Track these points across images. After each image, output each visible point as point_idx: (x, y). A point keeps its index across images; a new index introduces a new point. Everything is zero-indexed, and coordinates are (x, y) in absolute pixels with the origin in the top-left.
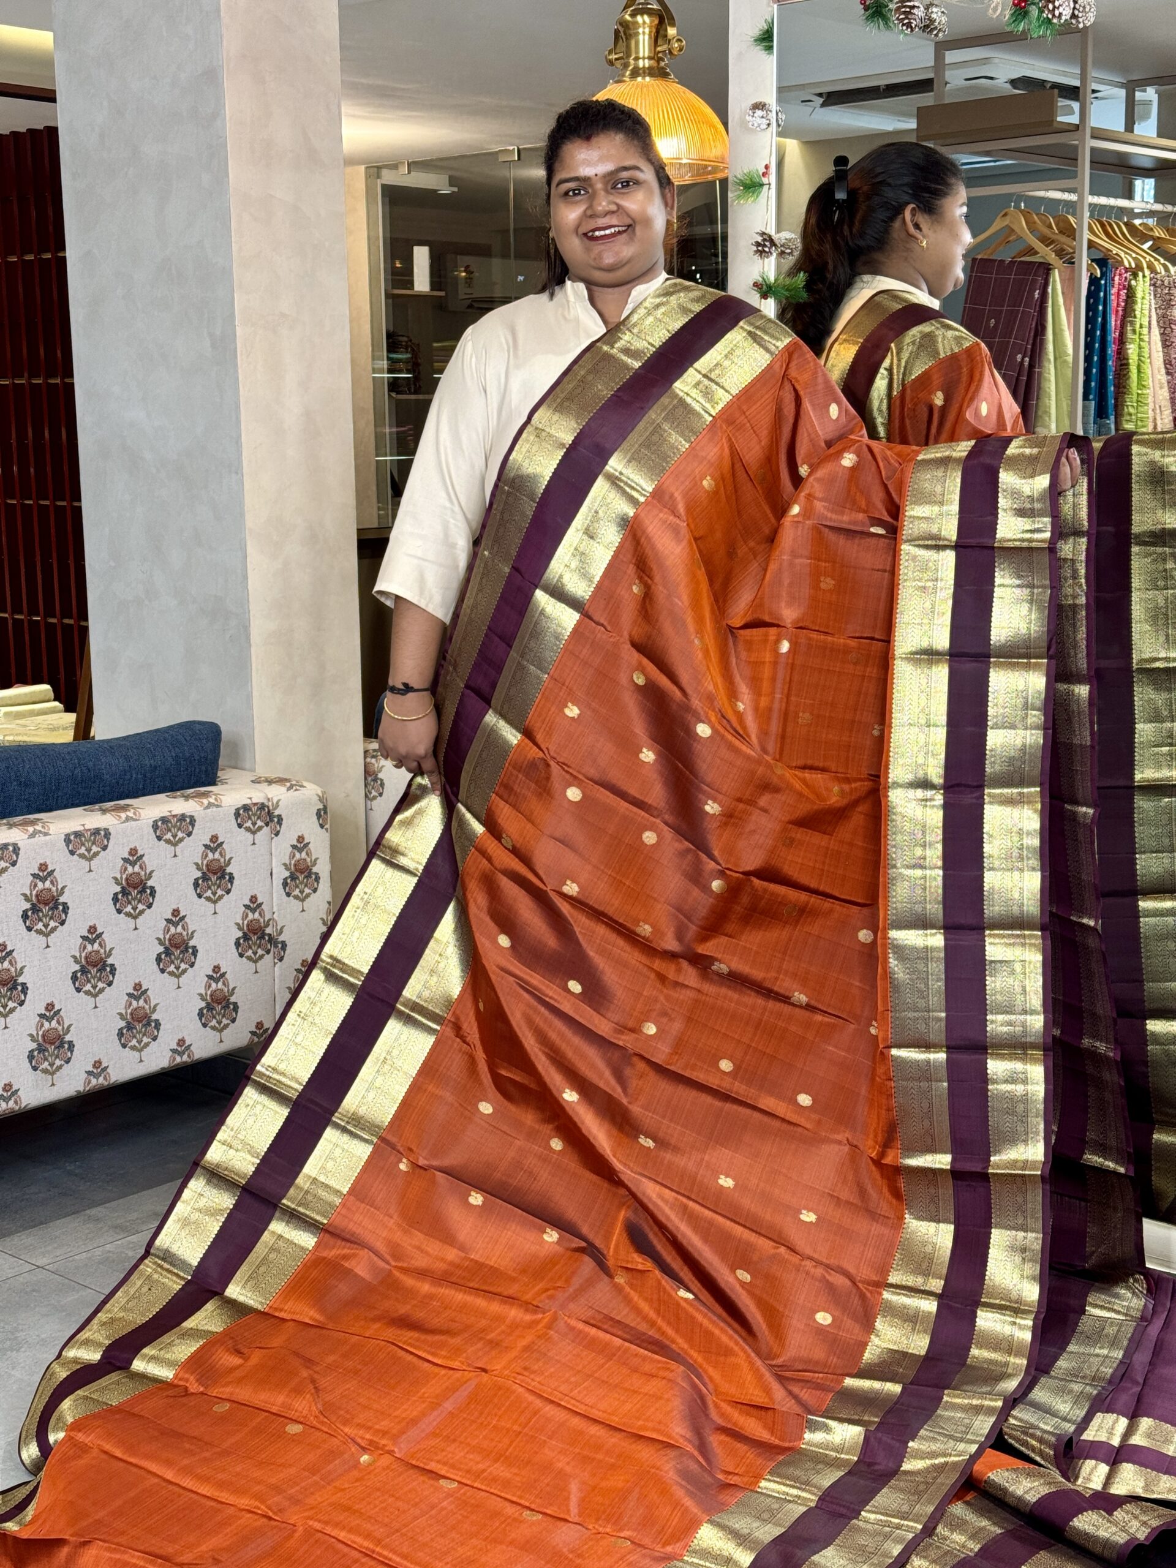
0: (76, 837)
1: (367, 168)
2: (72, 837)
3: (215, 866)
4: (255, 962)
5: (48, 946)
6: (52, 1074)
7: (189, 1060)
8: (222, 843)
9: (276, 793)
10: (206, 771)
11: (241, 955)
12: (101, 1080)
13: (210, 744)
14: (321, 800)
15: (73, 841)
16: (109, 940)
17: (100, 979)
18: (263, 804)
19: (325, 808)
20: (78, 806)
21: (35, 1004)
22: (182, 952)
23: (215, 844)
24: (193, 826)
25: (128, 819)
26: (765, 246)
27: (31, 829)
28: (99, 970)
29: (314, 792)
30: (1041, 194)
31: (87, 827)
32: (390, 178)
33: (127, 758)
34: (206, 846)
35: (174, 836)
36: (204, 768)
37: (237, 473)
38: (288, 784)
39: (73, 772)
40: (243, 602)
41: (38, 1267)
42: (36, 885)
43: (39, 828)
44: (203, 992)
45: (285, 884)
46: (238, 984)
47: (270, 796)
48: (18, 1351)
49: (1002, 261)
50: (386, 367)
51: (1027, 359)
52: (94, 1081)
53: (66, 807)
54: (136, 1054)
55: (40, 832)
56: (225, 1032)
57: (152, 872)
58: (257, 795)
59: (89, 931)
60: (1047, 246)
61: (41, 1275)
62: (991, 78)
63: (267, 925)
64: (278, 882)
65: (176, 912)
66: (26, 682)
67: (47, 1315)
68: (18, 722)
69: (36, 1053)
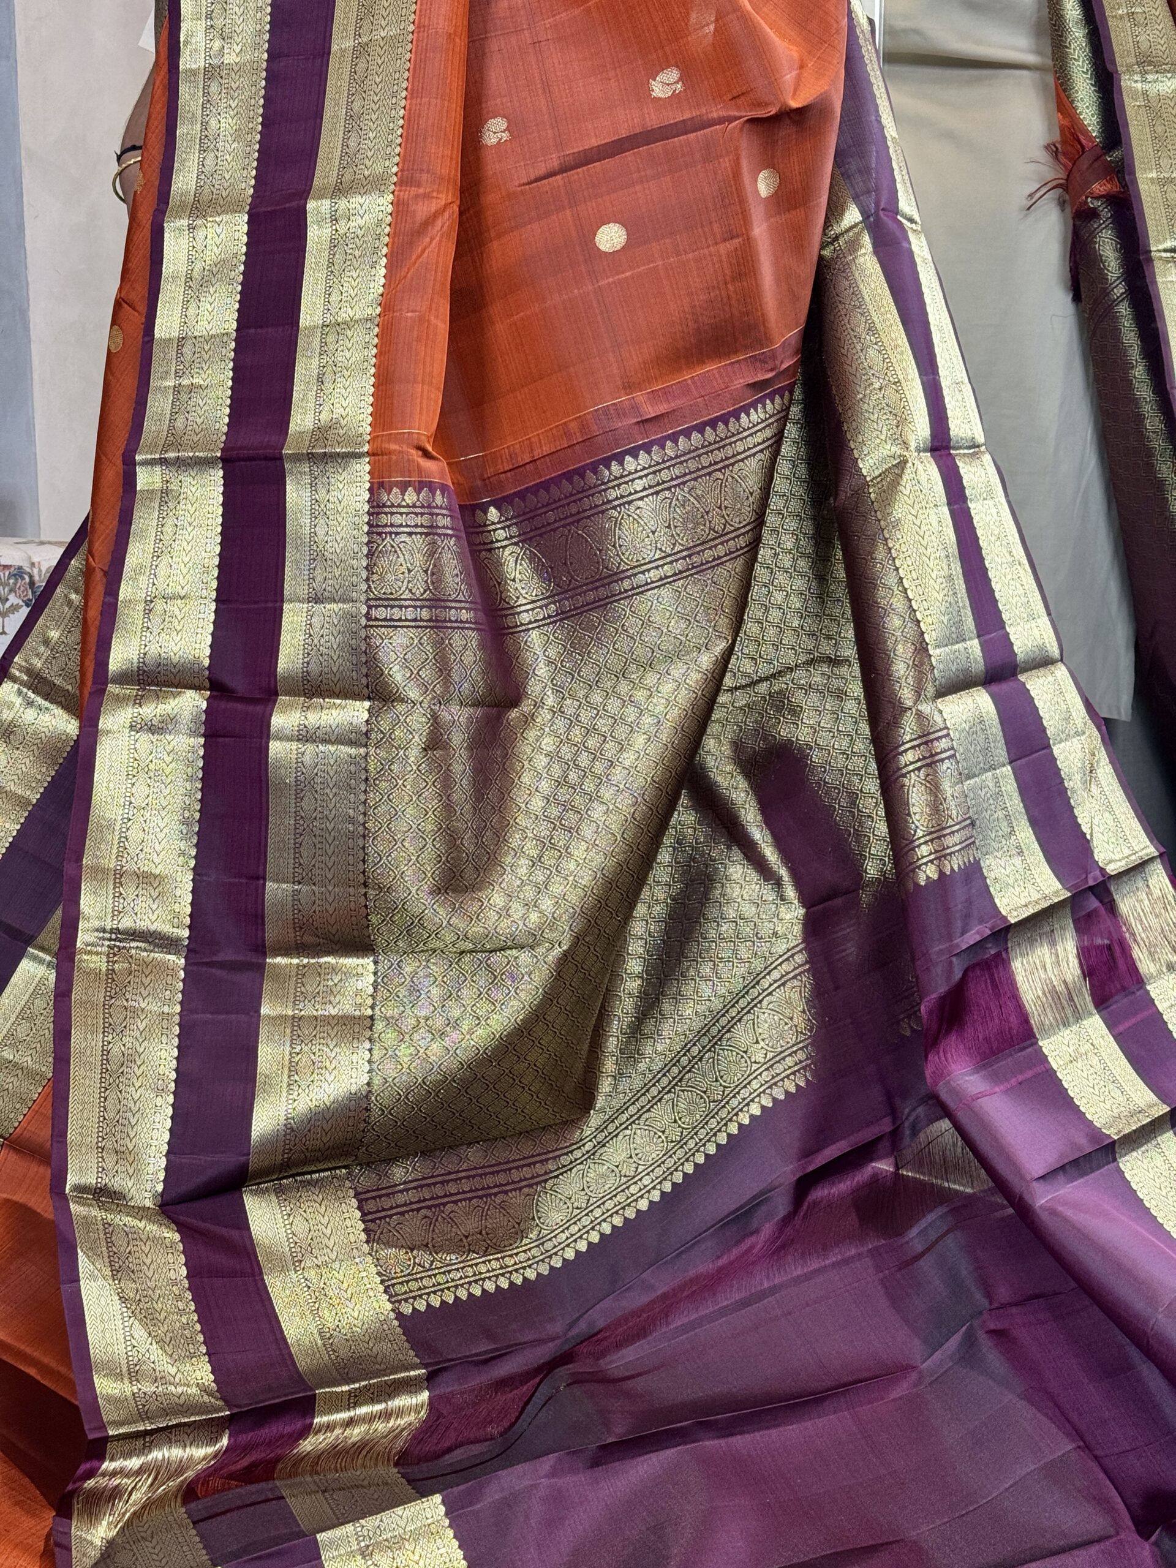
18: (20, 568)
47: (35, 560)
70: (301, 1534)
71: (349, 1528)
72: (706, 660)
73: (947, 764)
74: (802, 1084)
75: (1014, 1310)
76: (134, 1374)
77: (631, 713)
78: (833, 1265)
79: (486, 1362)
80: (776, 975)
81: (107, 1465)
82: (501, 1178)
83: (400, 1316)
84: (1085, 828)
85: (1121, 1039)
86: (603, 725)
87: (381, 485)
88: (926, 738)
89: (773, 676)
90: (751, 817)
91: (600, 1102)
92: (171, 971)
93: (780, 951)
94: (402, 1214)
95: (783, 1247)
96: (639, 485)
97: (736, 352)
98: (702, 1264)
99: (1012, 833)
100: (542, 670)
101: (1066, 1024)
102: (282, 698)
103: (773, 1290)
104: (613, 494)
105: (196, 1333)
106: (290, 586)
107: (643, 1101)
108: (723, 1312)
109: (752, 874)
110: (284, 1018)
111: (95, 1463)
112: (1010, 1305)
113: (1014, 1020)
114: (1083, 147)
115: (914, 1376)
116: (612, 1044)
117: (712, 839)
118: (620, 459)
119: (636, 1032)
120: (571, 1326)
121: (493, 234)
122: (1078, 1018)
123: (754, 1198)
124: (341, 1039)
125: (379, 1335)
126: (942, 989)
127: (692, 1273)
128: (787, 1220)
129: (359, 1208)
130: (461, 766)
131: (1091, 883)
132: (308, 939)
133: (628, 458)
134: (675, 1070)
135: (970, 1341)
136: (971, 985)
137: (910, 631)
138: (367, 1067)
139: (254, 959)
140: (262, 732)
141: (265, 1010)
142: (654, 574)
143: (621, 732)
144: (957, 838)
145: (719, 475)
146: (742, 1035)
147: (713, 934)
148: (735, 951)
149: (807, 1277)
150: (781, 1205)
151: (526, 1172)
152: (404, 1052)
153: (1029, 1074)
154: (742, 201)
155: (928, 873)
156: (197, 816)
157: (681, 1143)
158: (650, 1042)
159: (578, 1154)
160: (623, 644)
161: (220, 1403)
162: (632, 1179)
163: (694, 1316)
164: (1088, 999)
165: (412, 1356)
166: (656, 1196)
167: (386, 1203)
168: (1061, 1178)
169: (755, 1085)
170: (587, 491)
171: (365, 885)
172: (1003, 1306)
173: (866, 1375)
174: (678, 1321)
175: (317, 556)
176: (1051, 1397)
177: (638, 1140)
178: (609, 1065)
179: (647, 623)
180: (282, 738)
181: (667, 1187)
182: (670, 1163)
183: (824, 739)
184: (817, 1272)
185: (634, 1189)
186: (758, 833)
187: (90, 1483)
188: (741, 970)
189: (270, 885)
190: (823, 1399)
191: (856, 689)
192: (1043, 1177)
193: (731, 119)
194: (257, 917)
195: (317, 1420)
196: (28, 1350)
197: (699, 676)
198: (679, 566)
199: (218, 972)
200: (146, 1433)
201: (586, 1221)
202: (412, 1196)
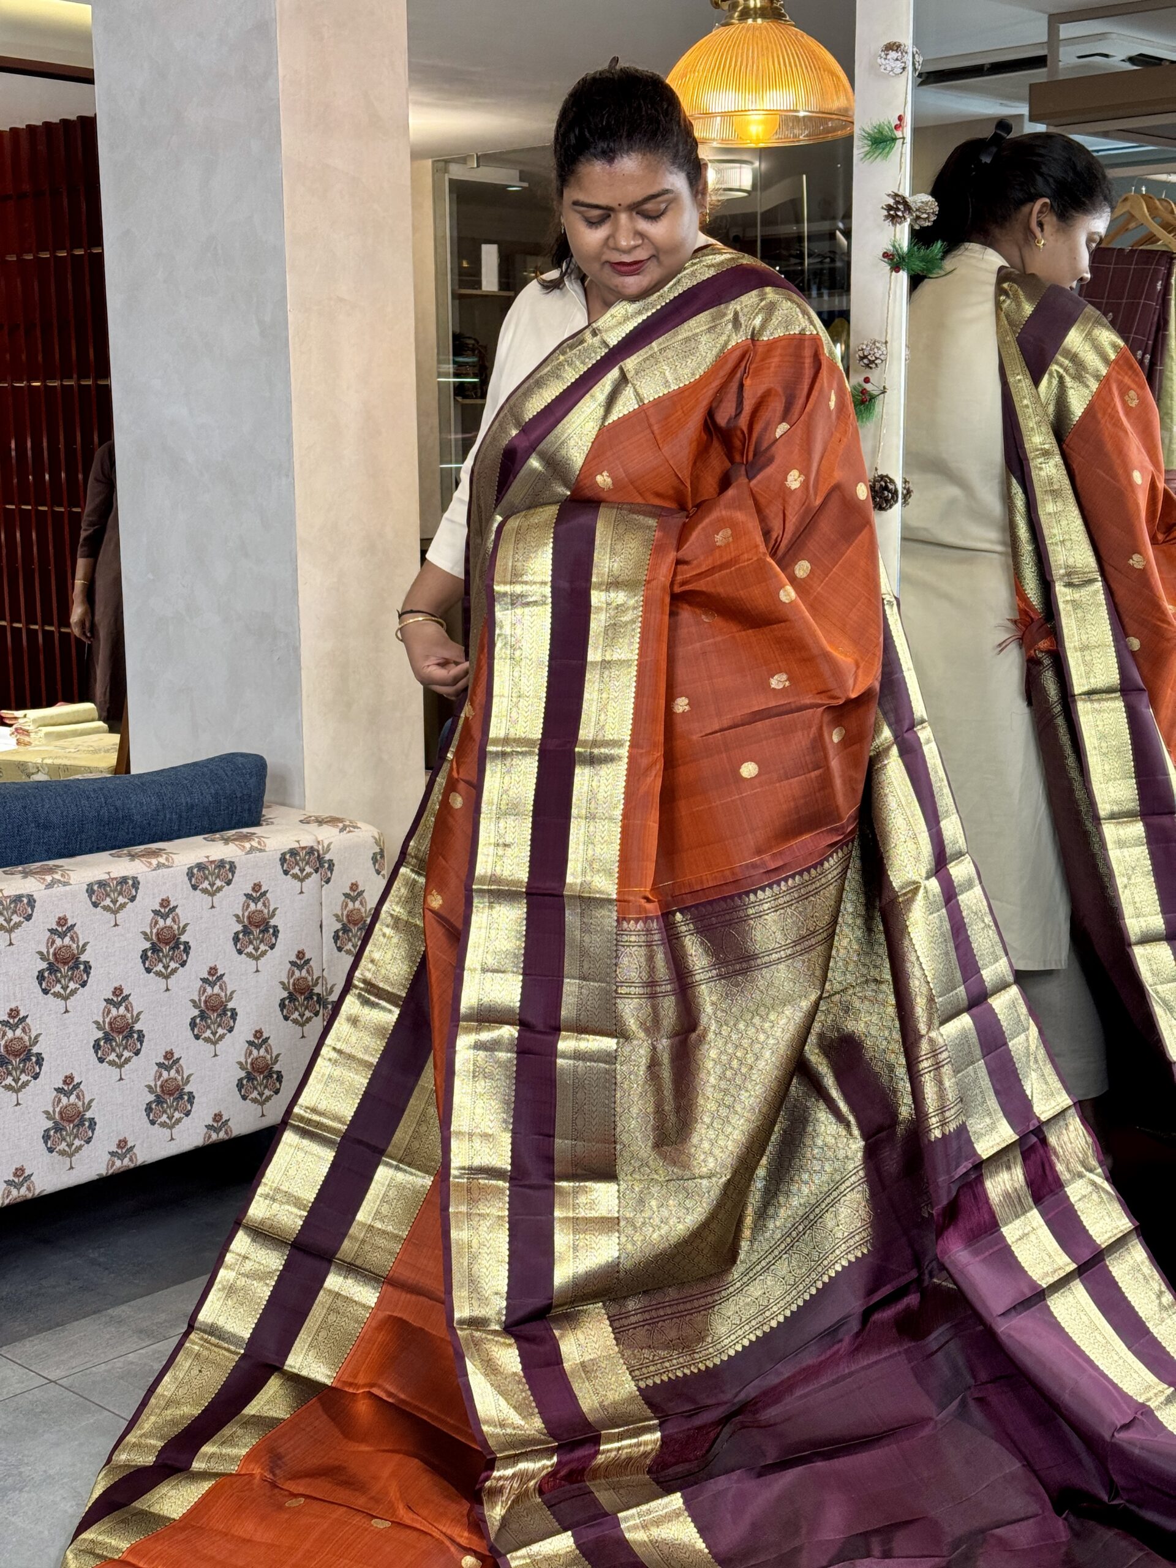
0: (99, 887)
1: (434, 162)
2: (96, 887)
3: (257, 918)
4: (302, 1025)
5: (67, 1011)
6: (71, 1156)
7: (226, 1137)
8: (266, 892)
9: (327, 835)
10: (249, 810)
11: (286, 1018)
12: (126, 1161)
13: (254, 779)
14: (377, 843)
15: (97, 892)
16: (137, 1003)
17: (125, 1048)
18: (312, 847)
19: (382, 851)
20: (104, 850)
21: (51, 1077)
22: (219, 1015)
23: (257, 894)
24: (233, 873)
25: (159, 866)
26: (898, 209)
27: (49, 878)
28: (125, 1037)
29: (370, 834)
30: (1163, 177)
31: (113, 876)
32: (458, 172)
33: (159, 796)
34: (248, 896)
35: (212, 885)
36: (246, 807)
37: (287, 476)
38: (341, 825)
39: (99, 812)
40: (293, 621)
41: (51, 1381)
42: (53, 942)
43: (57, 876)
44: (243, 1060)
45: (336, 937)
46: (283, 1051)
47: (320, 839)
48: (21, 1490)
49: (1121, 250)
50: (451, 370)
51: (1148, 356)
52: (118, 1163)
53: (91, 852)
54: (167, 1131)
55: (59, 881)
56: (268, 1104)
57: (186, 925)
58: (307, 837)
59: (114, 993)
60: (1170, 232)
61: (54, 1391)
62: (1106, 56)
63: (316, 984)
64: (328, 935)
65: (213, 971)
66: (70, 700)
67: (57, 1445)
68: (58, 743)
69: (52, 1133)
70: (606, 1514)
71: (633, 1511)
72: (806, 1004)
73: (946, 1067)
74: (865, 1251)
75: (989, 1385)
76: (502, 1425)
77: (762, 1037)
78: (885, 1359)
79: (690, 1416)
80: (848, 1183)
81: (496, 1474)
82: (688, 1306)
83: (639, 1389)
84: (1028, 1092)
85: (1049, 1223)
86: (745, 1043)
87: (624, 919)
88: (934, 1053)
89: (842, 991)
90: (830, 1082)
91: (742, 1256)
92: (501, 1190)
93: (850, 1168)
94: (635, 1328)
95: (857, 1349)
96: (766, 906)
97: (821, 827)
98: (809, 1359)
99: (984, 1102)
100: (709, 1009)
101: (1017, 1217)
102: (563, 1033)
103: (851, 1374)
104: (750, 911)
105: (530, 1402)
106: (567, 968)
107: (771, 1257)
108: (823, 1387)
109: (832, 1119)
110: (567, 1219)
111: (489, 1472)
112: (987, 1383)
113: (986, 1217)
114: (1032, 619)
115: (932, 1424)
116: (748, 1221)
117: (807, 1095)
118: (755, 892)
119: (762, 1215)
120: (736, 1395)
121: (680, 762)
122: (1024, 1212)
123: (838, 1321)
124: (602, 1231)
125: (631, 1399)
126: (945, 1202)
127: (804, 1365)
128: (858, 1335)
129: (611, 1325)
130: (666, 1074)
131: (1031, 1128)
132: (579, 1171)
133: (759, 892)
134: (789, 1240)
135: (963, 1404)
136: (962, 1197)
137: (924, 990)
138: (617, 1248)
139: (547, 1182)
140: (553, 1052)
141: (558, 1213)
142: (774, 956)
143: (757, 1046)
144: (953, 1111)
145: (812, 898)
146: (829, 1220)
147: (809, 1155)
148: (823, 1167)
149: (869, 1366)
150: (854, 1326)
151: (702, 1302)
152: (638, 1237)
153: (996, 1248)
154: (824, 749)
155: (937, 1133)
156: (513, 1099)
157: (795, 1285)
158: (772, 1220)
159: (731, 1289)
160: (757, 995)
161: (550, 1439)
162: (767, 1308)
163: (807, 1390)
164: (1030, 1200)
165: (649, 1413)
166: (781, 1319)
167: (625, 1322)
168: (1013, 1313)
169: (838, 1252)
170: (736, 909)
171: (615, 1142)
172: (983, 1384)
173: (905, 1423)
174: (799, 1393)
175: (584, 953)
176: (1008, 1436)
177: (769, 1283)
178: (747, 1233)
179: (771, 984)
180: (564, 1056)
181: (788, 1313)
182: (788, 1298)
183: (873, 1031)
184: (876, 1363)
185: (768, 1314)
186: (835, 1093)
187: (488, 1484)
188: (825, 1178)
189: (557, 1141)
190: (878, 1440)
191: (892, 1000)
192: (1003, 1314)
193: (819, 706)
194: (550, 1159)
195: (602, 1448)
196: (420, 1405)
197: (801, 1014)
198: (789, 952)
199: (528, 1191)
200: (516, 1455)
201: (740, 1332)
202: (639, 1317)
